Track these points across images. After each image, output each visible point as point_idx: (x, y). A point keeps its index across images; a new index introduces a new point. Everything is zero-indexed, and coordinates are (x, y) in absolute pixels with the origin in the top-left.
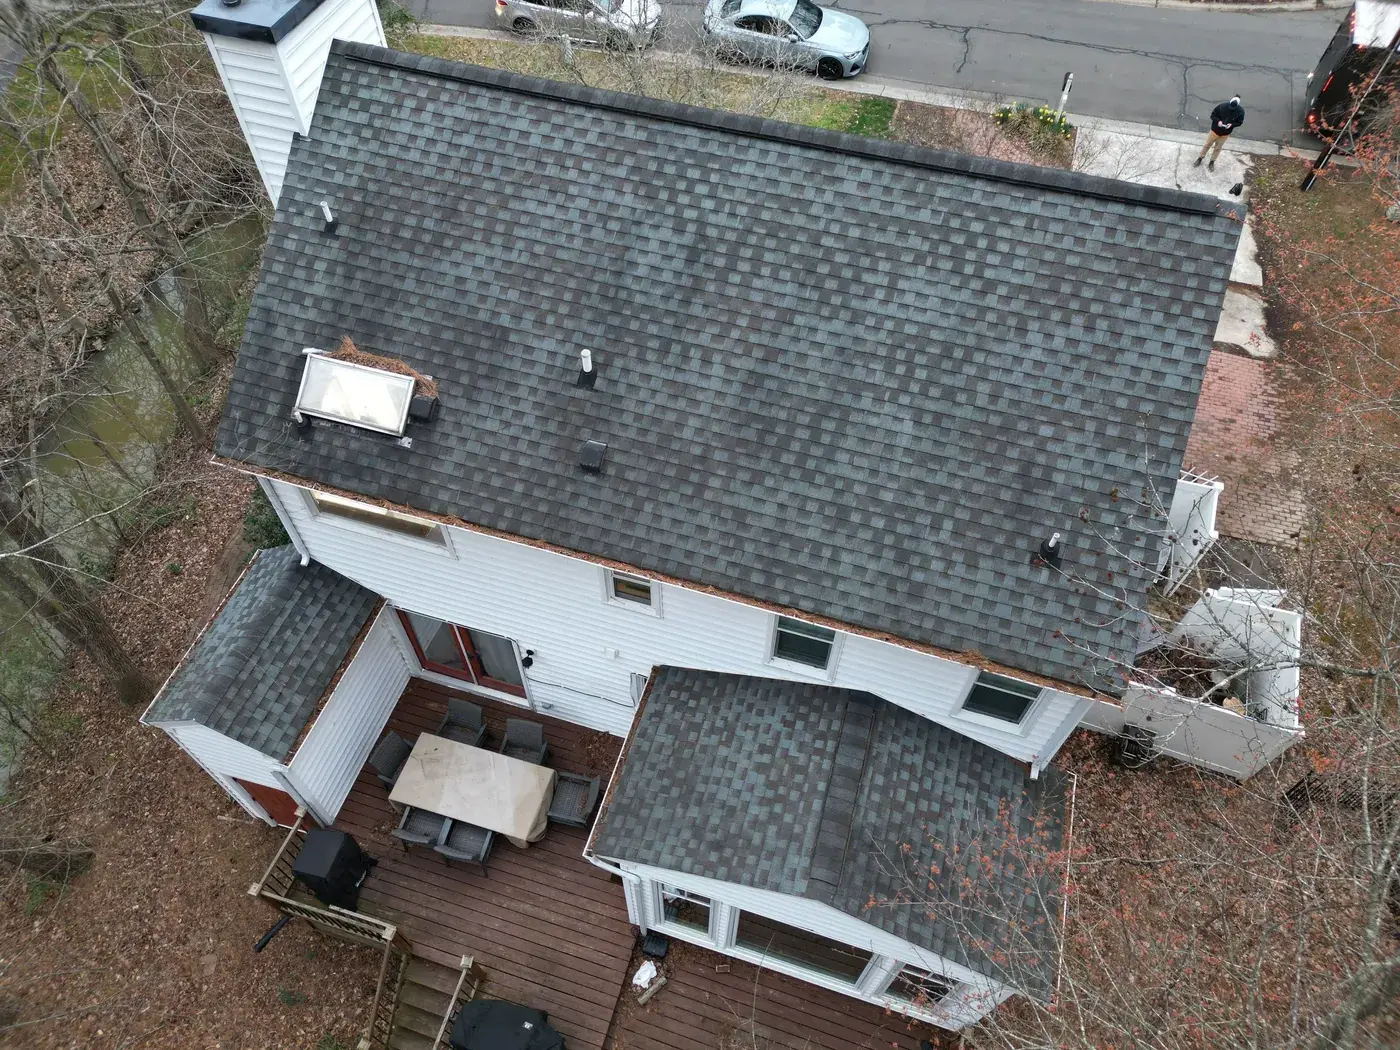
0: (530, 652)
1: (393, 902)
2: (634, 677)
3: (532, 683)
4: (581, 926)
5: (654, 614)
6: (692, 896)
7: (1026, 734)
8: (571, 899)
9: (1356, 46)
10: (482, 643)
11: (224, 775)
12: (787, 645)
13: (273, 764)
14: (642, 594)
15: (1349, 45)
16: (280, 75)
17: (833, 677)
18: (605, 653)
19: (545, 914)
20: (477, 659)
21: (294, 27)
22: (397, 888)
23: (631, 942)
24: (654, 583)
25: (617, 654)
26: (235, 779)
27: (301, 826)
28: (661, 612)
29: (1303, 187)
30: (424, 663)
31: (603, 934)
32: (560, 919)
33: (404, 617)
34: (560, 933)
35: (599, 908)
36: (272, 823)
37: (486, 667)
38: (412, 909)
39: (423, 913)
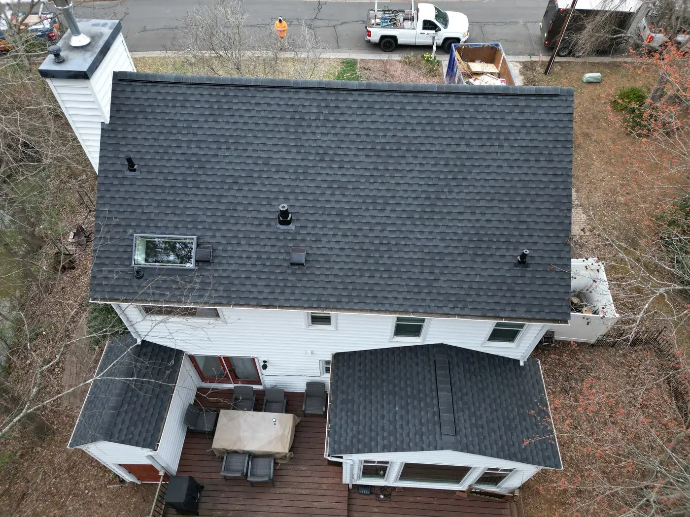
0: (265, 362)
1: (220, 507)
2: (321, 362)
3: (264, 377)
4: (319, 492)
5: (333, 329)
6: (379, 462)
7: (518, 346)
8: (310, 480)
9: (560, 9)
10: (235, 363)
11: (113, 464)
12: (401, 330)
13: (147, 452)
14: (326, 320)
15: (557, 9)
16: (92, 94)
17: (424, 340)
18: (306, 353)
19: (299, 491)
20: (232, 371)
21: (96, 69)
22: (221, 499)
23: (346, 493)
24: (333, 314)
25: (312, 353)
26: (120, 465)
27: (163, 481)
28: (336, 327)
29: (546, 73)
30: (203, 378)
31: (332, 493)
32: (308, 491)
33: (192, 358)
34: (309, 498)
35: (325, 480)
36: (139, 483)
37: (237, 374)
38: (230, 507)
39: (237, 508)
